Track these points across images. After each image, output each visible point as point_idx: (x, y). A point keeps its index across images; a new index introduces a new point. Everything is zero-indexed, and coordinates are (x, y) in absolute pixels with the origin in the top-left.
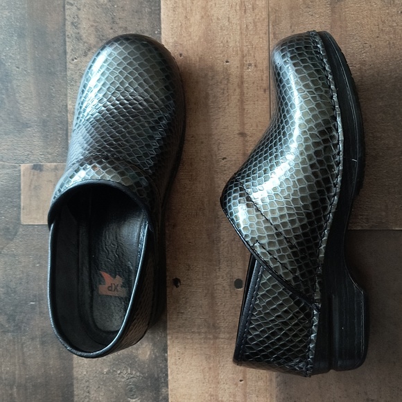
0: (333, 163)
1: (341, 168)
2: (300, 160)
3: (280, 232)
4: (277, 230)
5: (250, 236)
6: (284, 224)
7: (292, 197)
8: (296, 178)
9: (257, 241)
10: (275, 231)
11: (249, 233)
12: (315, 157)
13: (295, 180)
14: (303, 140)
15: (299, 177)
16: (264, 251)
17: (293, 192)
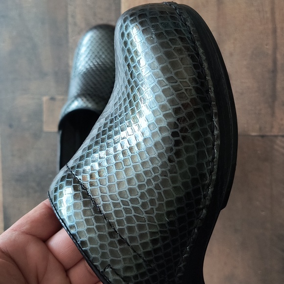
0: (206, 171)
1: (214, 177)
2: (169, 168)
3: (139, 255)
4: (135, 251)
5: (101, 260)
6: (144, 245)
7: (155, 212)
8: (163, 189)
9: (109, 265)
10: (133, 254)
11: (98, 256)
12: (186, 164)
13: (161, 191)
14: (173, 143)
15: (166, 189)
16: (118, 278)
17: (157, 206)
